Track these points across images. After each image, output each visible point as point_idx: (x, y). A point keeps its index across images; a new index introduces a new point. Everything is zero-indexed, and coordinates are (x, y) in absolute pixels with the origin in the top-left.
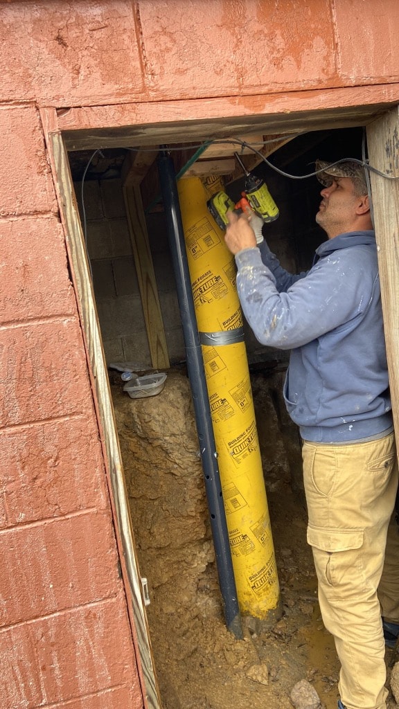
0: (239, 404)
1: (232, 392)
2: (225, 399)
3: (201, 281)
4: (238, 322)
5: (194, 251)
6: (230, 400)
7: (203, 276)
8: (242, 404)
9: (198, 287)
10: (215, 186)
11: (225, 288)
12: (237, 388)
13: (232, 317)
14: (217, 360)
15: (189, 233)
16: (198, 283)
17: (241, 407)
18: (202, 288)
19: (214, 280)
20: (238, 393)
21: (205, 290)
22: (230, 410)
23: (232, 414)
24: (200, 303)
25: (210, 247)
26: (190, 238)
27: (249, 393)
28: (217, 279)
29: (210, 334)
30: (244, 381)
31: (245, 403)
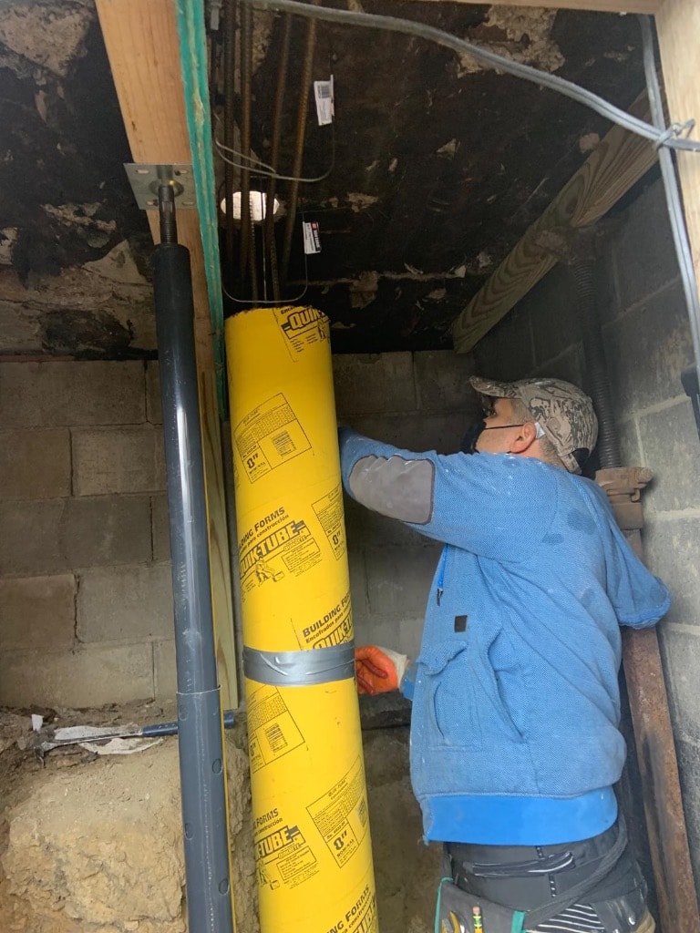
0: (331, 844)
1: (315, 810)
2: (296, 829)
3: (260, 529)
4: (341, 631)
5: (251, 464)
6: (310, 833)
7: (267, 520)
8: (339, 844)
9: (255, 543)
10: (308, 334)
11: (313, 548)
12: (327, 800)
13: (326, 618)
14: (283, 722)
15: (243, 426)
16: (255, 534)
17: (336, 852)
18: (262, 545)
19: (290, 530)
20: (330, 812)
21: (268, 552)
22: (308, 858)
23: (310, 869)
24: (256, 580)
25: (286, 457)
26: (245, 435)
27: (361, 810)
28: (298, 526)
29: (272, 656)
30: (348, 781)
31: (346, 840)
